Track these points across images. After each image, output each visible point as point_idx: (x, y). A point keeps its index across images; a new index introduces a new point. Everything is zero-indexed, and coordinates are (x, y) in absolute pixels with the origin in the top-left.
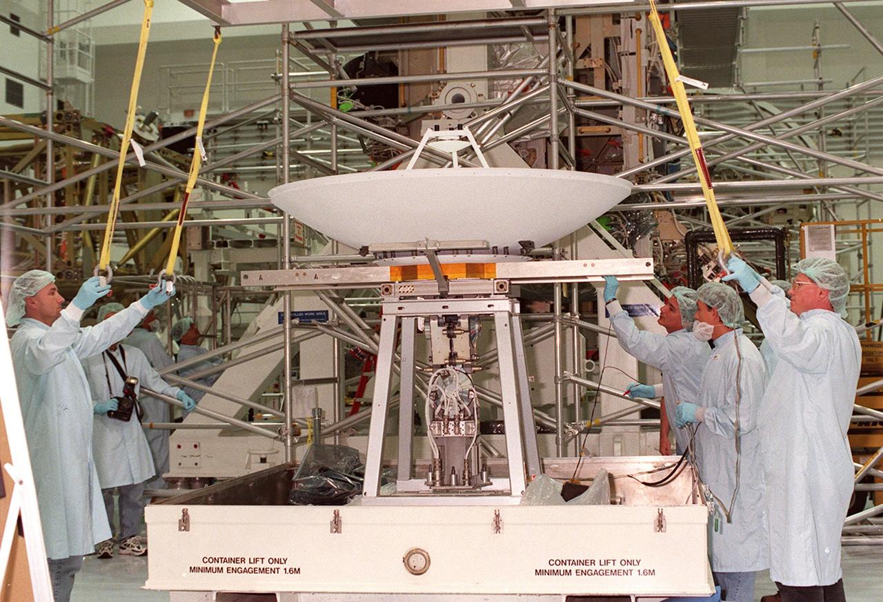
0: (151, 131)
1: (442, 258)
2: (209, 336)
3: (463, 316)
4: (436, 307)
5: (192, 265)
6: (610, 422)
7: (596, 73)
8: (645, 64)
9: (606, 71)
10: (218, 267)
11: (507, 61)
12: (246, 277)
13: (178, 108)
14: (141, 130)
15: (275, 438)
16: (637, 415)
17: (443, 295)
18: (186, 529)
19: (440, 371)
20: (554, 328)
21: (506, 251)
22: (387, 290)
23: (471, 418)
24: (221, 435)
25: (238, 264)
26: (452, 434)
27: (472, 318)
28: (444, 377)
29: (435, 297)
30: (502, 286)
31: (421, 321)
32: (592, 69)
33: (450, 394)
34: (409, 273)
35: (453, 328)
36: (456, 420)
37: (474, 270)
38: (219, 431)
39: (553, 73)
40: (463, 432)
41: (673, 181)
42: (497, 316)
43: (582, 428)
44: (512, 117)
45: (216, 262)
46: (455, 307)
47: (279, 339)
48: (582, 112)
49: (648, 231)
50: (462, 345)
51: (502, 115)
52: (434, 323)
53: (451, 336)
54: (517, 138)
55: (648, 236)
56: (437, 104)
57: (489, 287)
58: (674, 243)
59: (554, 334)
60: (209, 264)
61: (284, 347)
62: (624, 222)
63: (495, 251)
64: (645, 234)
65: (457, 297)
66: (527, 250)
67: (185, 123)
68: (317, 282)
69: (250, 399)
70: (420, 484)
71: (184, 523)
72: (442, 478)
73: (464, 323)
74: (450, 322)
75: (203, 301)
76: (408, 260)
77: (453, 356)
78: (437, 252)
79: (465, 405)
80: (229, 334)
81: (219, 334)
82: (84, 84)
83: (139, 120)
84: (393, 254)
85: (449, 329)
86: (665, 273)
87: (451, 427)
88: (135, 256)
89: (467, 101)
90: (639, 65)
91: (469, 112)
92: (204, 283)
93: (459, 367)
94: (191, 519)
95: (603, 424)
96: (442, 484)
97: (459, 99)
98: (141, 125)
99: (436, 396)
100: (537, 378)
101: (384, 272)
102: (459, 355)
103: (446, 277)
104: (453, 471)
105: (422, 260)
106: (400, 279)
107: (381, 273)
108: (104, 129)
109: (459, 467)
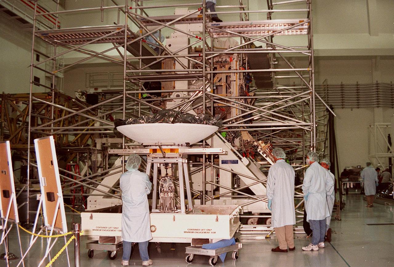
0: (83, 98)
1: (163, 147)
2: (101, 167)
3: (170, 163)
4: (162, 161)
5: (96, 143)
6: (223, 196)
7: (223, 87)
8: (238, 84)
9: (226, 86)
10: (104, 144)
11: (194, 83)
12: (110, 151)
13: (92, 87)
14: (80, 98)
15: (119, 198)
16: (230, 194)
17: (164, 157)
18: (92, 219)
19: (163, 178)
20: (203, 168)
21: (182, 145)
22: (148, 155)
23: (172, 192)
24: (103, 198)
25: (111, 143)
26: (166, 196)
27: (172, 164)
28: (164, 180)
29: (162, 158)
30: (180, 155)
31: (159, 164)
32: (222, 85)
33: (166, 186)
34: (155, 151)
35: (167, 167)
36: (167, 192)
37: (172, 150)
38: (103, 196)
39: (204, 90)
40: (169, 196)
41: (239, 123)
42: (179, 163)
43: (213, 198)
44: (194, 102)
45: (103, 142)
46: (167, 161)
47: (121, 169)
48: (215, 101)
49: (238, 137)
50: (170, 171)
51: (191, 101)
52: (162, 165)
53: (166, 169)
54: (198, 107)
55: (238, 138)
56: (172, 97)
57: (177, 155)
58: (248, 140)
59: (203, 170)
60: (101, 143)
61: (122, 171)
62: (231, 134)
63: (179, 145)
64: (237, 138)
65: (168, 158)
66: (188, 145)
67: (94, 93)
68: (129, 153)
69: (112, 187)
70: (158, 211)
71: (91, 217)
72: (163, 208)
73: (170, 165)
74: (166, 165)
75: (99, 156)
76: (154, 147)
77: (167, 174)
78: (161, 145)
79: (170, 188)
80: (107, 166)
81: (104, 167)
82: (60, 78)
83: (79, 94)
84: (151, 146)
85: (166, 167)
86: (244, 150)
87: (166, 194)
88: (77, 140)
89: (180, 96)
90: (237, 84)
91: (181, 100)
92: (99, 150)
93: (169, 177)
94: (93, 217)
95: (220, 197)
96: (163, 210)
97: (178, 96)
98: (80, 96)
99: (162, 185)
100: (191, 181)
101: (148, 151)
102: (169, 174)
103: (165, 152)
104: (166, 207)
105: (158, 147)
106: (152, 152)
107: (147, 151)
108: (68, 98)
109: (168, 205)
